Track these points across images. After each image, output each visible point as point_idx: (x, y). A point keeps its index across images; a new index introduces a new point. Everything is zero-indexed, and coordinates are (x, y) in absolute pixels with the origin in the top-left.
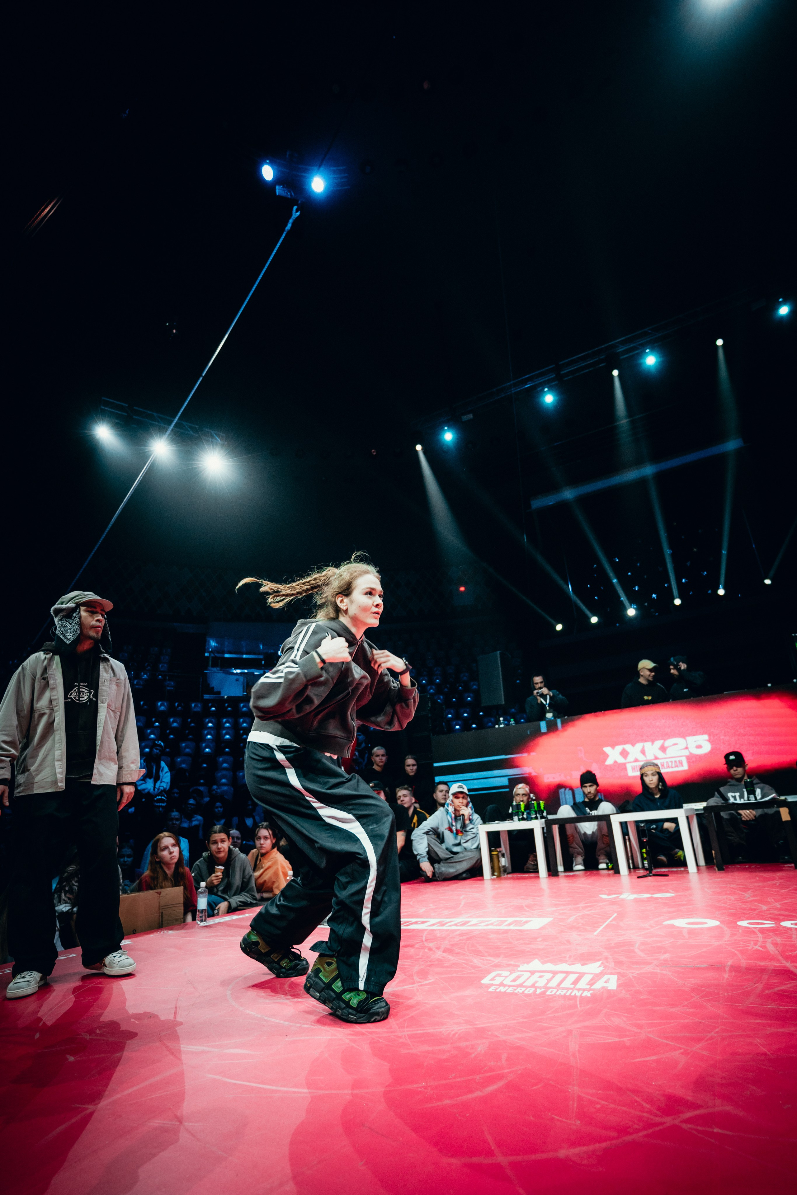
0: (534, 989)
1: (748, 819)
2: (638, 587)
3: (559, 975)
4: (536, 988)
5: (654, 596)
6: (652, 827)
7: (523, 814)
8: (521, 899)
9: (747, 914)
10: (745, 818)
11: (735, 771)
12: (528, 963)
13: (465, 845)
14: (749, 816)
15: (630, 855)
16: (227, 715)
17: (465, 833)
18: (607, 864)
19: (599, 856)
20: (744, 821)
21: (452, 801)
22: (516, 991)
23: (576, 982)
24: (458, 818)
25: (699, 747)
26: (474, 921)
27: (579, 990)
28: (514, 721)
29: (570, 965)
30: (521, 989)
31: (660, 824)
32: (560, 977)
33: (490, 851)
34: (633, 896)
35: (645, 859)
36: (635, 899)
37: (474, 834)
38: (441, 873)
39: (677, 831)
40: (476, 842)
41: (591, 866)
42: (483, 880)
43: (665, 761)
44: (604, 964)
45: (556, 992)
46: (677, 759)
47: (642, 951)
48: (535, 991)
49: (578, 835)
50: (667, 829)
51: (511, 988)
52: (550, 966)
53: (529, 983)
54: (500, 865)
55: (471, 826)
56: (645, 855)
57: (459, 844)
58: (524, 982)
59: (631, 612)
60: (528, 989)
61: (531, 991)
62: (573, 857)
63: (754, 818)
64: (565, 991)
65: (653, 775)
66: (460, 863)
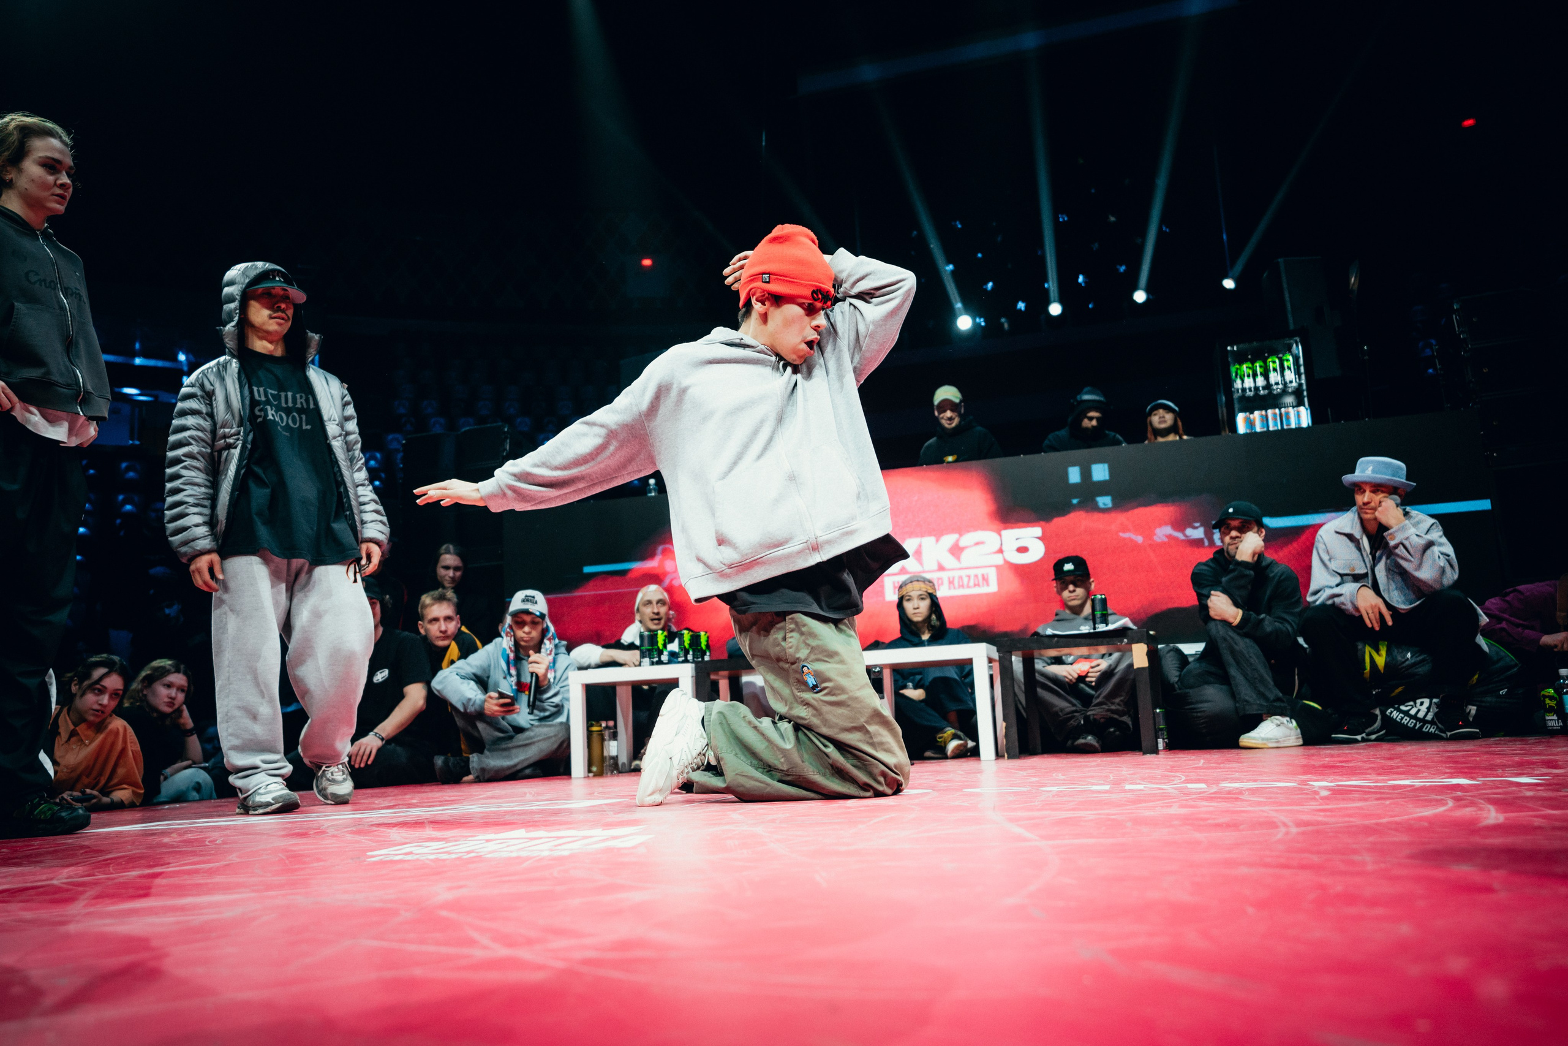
2: (992, 283)
5: (1021, 305)
7: (660, 653)
21: (510, 627)
25: (1023, 550)
33: (589, 726)
38: (483, 769)
42: (567, 780)
43: (956, 574)
46: (979, 572)
54: (606, 754)
59: (964, 323)
65: (922, 599)
66: (526, 749)
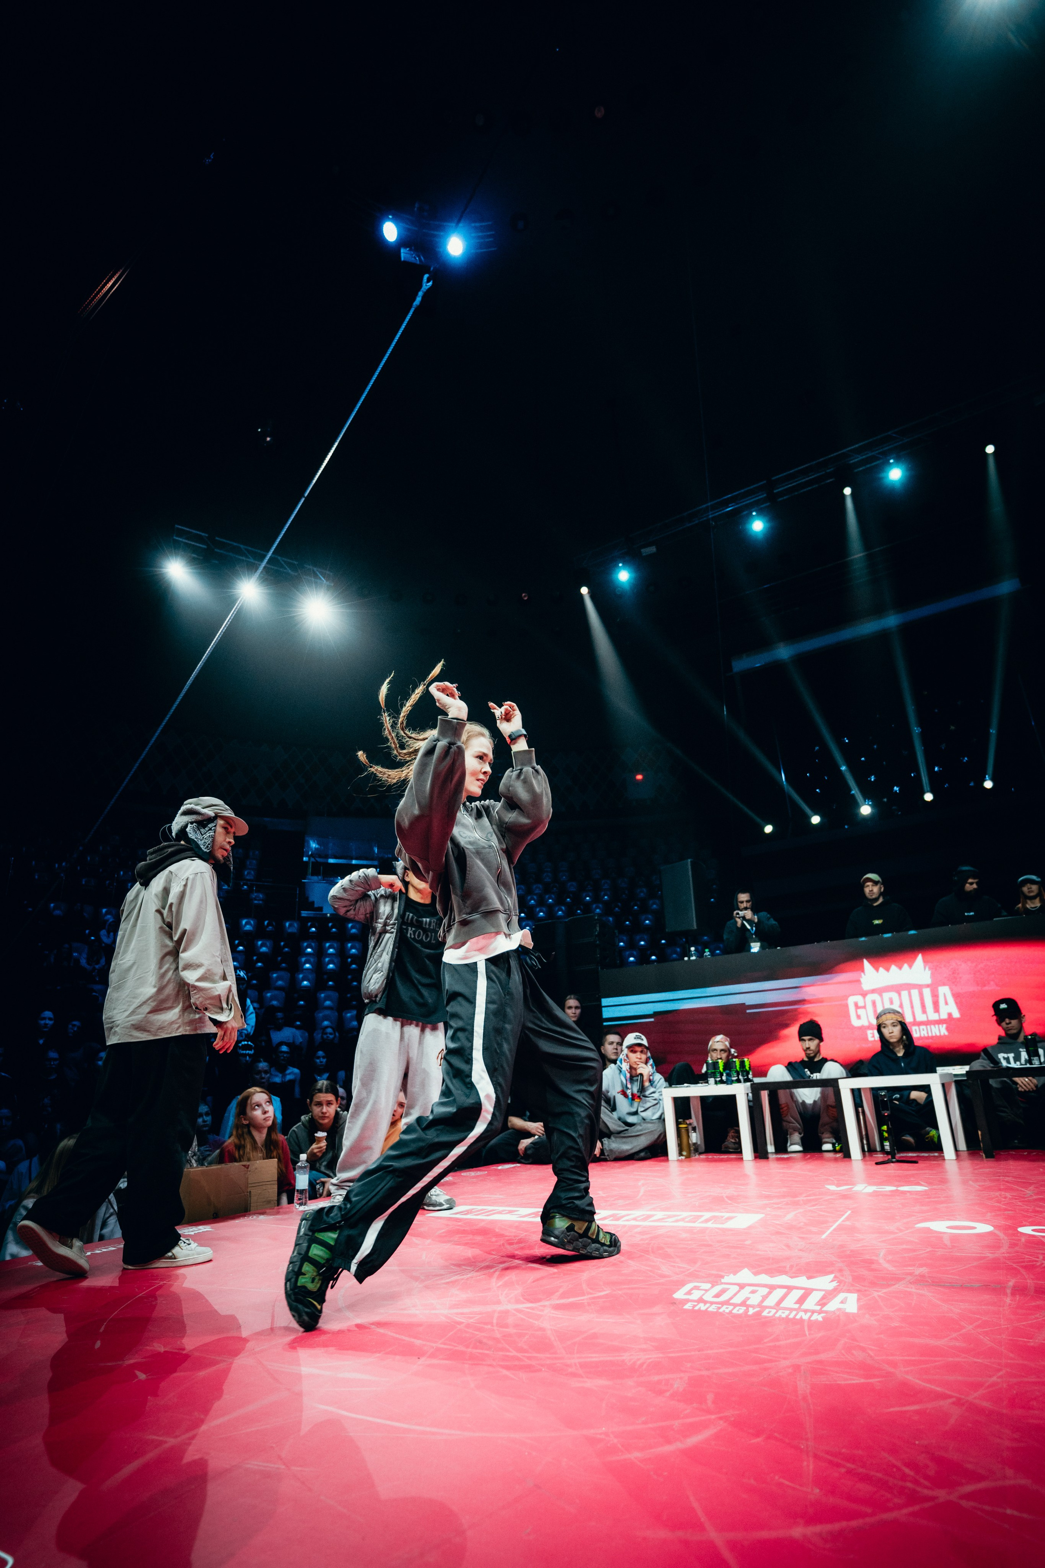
0: (745, 1308)
1: (1027, 1090)
2: (875, 777)
3: (778, 1290)
4: (748, 1306)
5: (896, 789)
6: (894, 1097)
7: (722, 1075)
8: (720, 1187)
9: (1030, 1217)
10: (1022, 1088)
11: (1007, 1024)
12: (735, 1273)
13: (643, 1114)
14: (1027, 1085)
15: (864, 1133)
16: (331, 937)
17: (643, 1098)
18: (834, 1145)
19: (823, 1133)
20: (1021, 1091)
21: (627, 1056)
22: (721, 1310)
23: (801, 1300)
24: (635, 1078)
26: (660, 1215)
27: (806, 1311)
28: (709, 951)
29: (792, 1277)
30: (727, 1308)
31: (906, 1093)
32: (779, 1293)
34: (871, 1189)
35: (886, 1139)
36: (875, 1192)
37: (655, 1100)
38: (611, 1150)
39: (930, 1102)
40: (659, 1110)
41: (812, 1147)
42: (667, 1160)
44: (838, 1278)
45: (776, 1313)
47: (888, 1262)
48: (747, 1311)
49: (794, 1105)
50: (914, 1100)
51: (714, 1306)
52: (764, 1279)
53: (737, 1300)
54: (690, 1142)
55: (652, 1090)
56: (886, 1134)
57: (636, 1113)
58: (731, 1298)
59: (866, 810)
60: (737, 1308)
61: (742, 1310)
62: (787, 1135)
63: (1035, 1089)
64: (787, 1312)
65: (894, 1026)
66: (637, 1138)
